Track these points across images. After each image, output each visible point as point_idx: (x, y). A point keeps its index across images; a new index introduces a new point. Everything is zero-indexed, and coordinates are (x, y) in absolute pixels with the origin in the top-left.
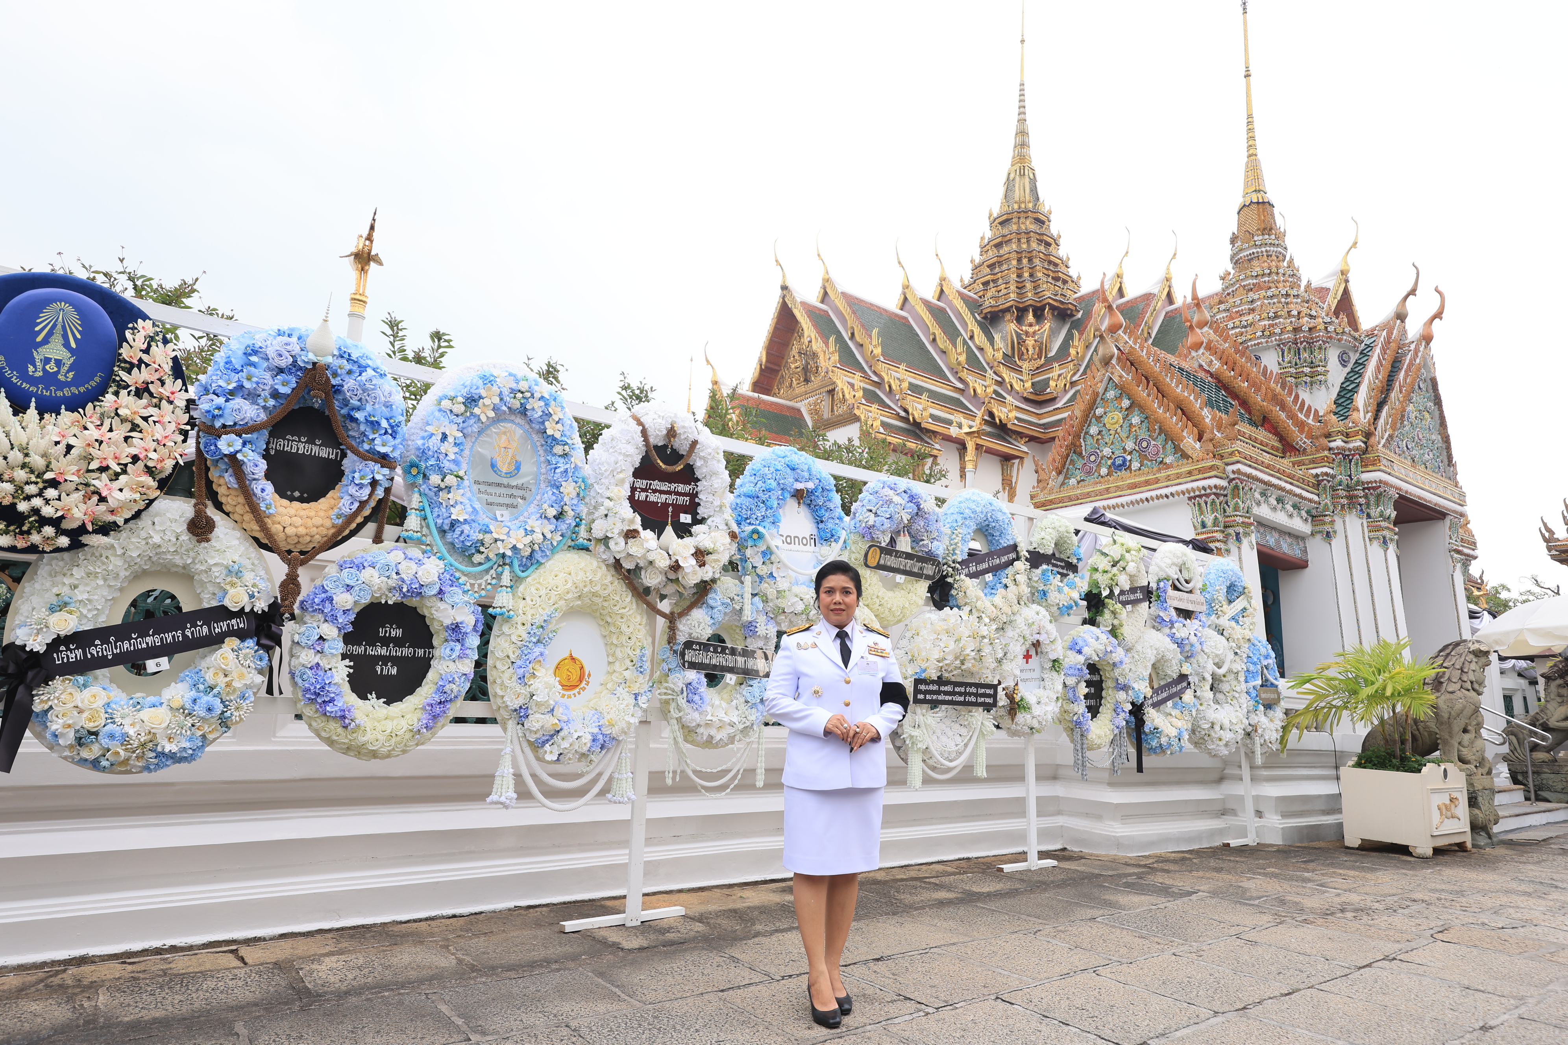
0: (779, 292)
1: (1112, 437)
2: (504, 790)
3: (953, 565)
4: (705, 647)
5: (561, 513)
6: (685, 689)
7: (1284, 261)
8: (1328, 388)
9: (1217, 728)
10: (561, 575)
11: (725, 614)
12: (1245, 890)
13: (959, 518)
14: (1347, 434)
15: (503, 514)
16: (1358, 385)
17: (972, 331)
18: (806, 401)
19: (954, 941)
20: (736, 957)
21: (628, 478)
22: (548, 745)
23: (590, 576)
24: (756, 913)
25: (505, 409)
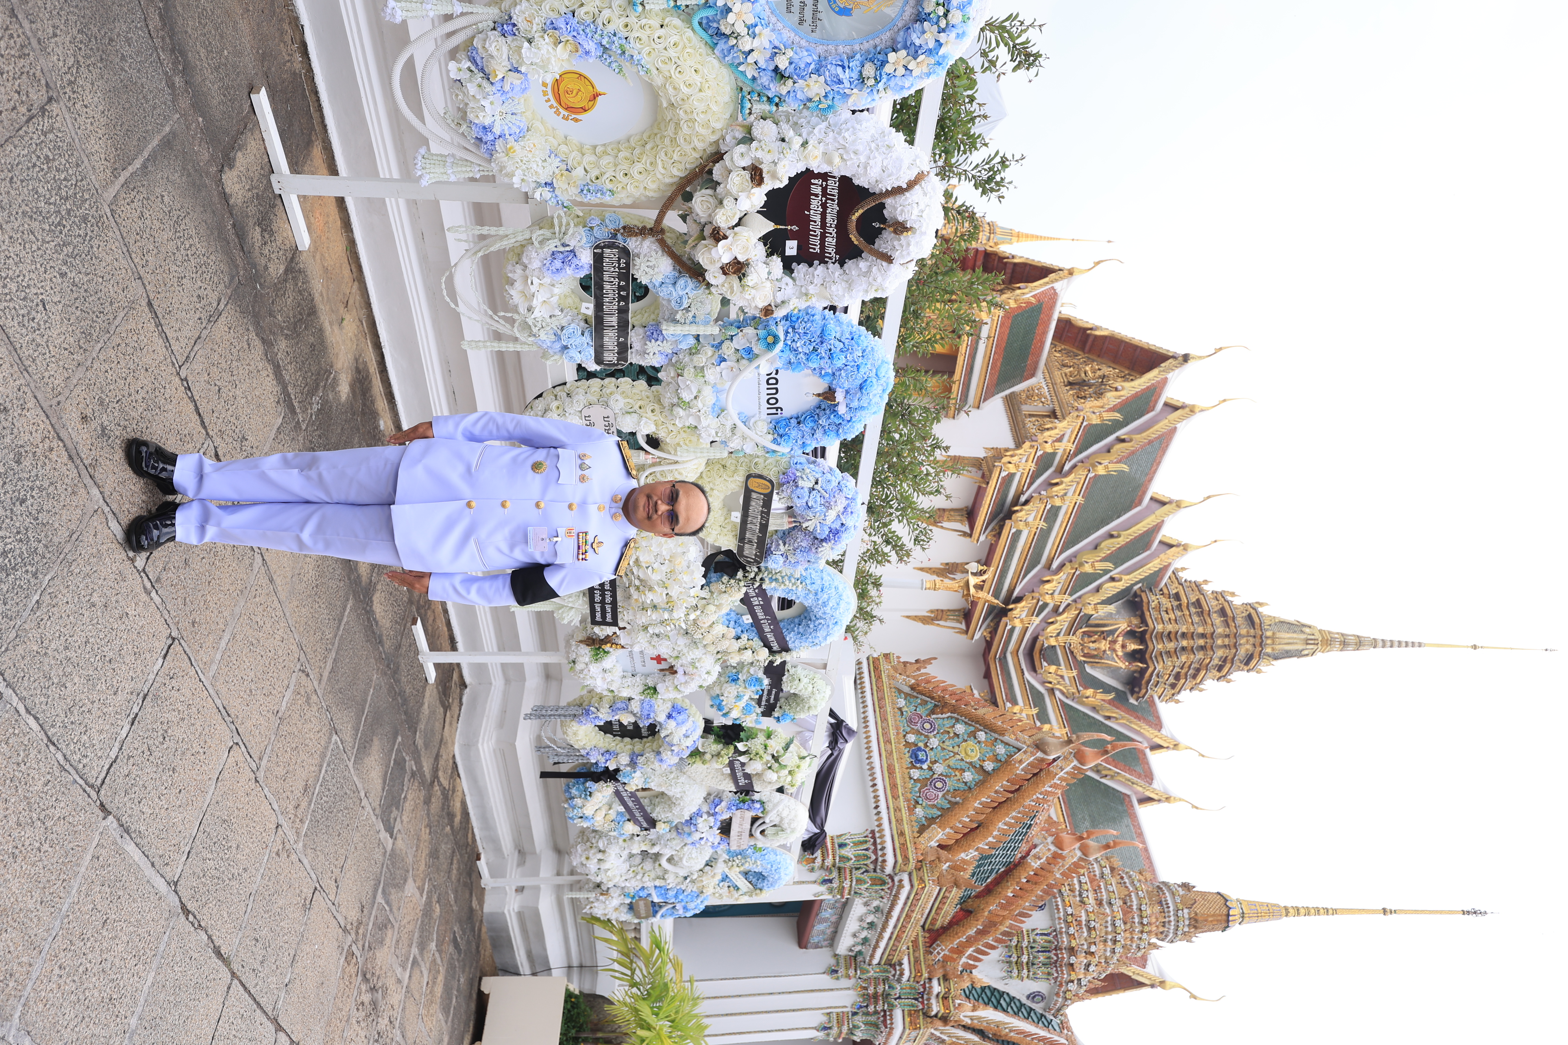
0: (1182, 352)
1: (951, 748)
3: (758, 579)
4: (625, 274)
5: (783, 76)
6: (568, 249)
7: (1158, 939)
8: (1003, 978)
9: (600, 856)
11: (669, 301)
12: (400, 886)
13: (817, 586)
14: (947, 998)
16: (1005, 1011)
17: (1120, 580)
18: (1044, 385)
19: (278, 580)
20: (222, 319)
21: (839, 169)
22: (469, 64)
23: (701, 118)
24: (312, 340)
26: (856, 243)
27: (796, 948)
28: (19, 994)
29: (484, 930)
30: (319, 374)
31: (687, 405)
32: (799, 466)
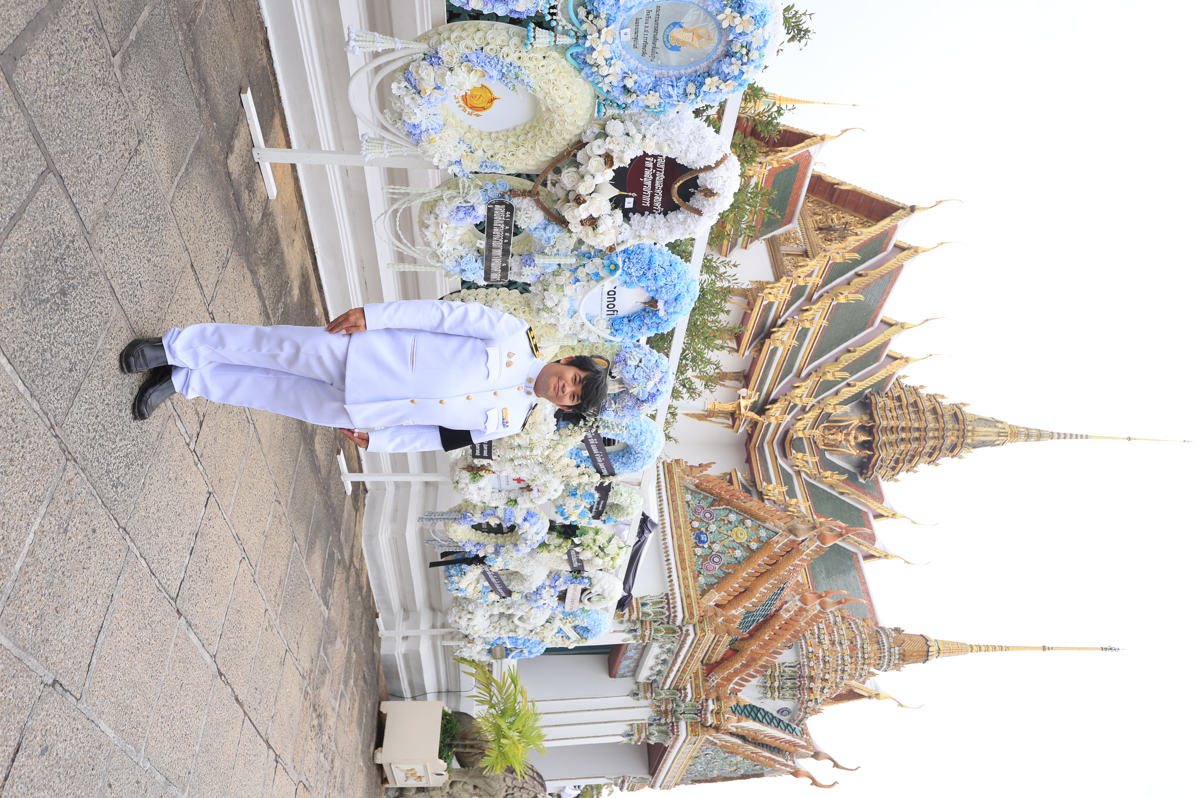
0: (909, 204)
1: (725, 532)
2: (360, 43)
3: (594, 426)
4: (509, 222)
5: (629, 91)
6: (469, 205)
7: (876, 669)
8: (760, 698)
9: (469, 616)
11: (540, 240)
12: (332, 643)
13: (637, 432)
14: (719, 713)
15: (628, 34)
16: (761, 722)
17: (854, 386)
18: (798, 229)
19: (263, 440)
20: (230, 263)
21: (667, 152)
22: (406, 84)
23: (569, 119)
24: (277, 262)
25: (731, 37)
26: (676, 201)
27: (608, 677)
29: (381, 667)
30: (282, 286)
31: (550, 310)
32: (628, 350)
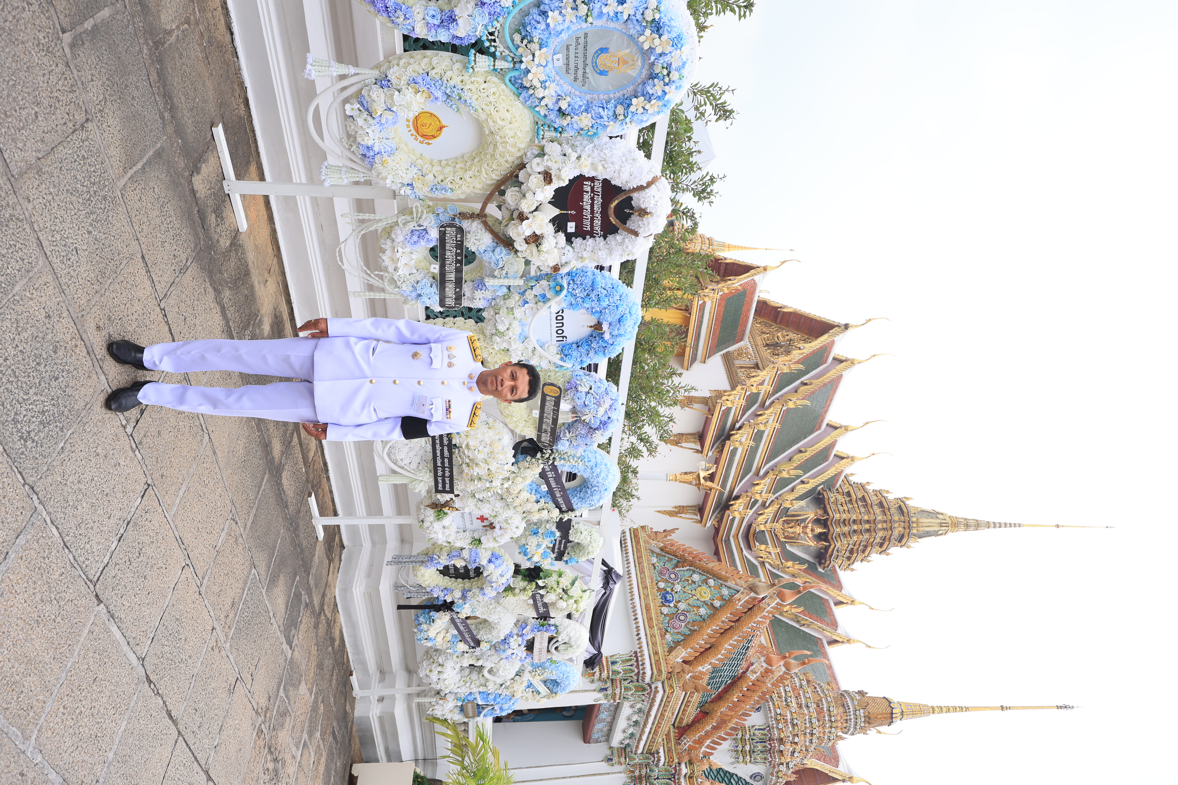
1: (690, 592)
2: (317, 68)
3: (551, 458)
4: (460, 245)
5: (564, 114)
6: (422, 228)
7: (843, 732)
8: (732, 763)
9: (440, 669)
10: (508, 116)
11: (490, 263)
12: (296, 686)
13: (592, 463)
14: (691, 778)
15: (559, 60)
17: (808, 483)
18: (749, 346)
19: (219, 454)
20: (189, 272)
21: (601, 175)
22: (359, 106)
23: (511, 141)
24: (246, 292)
25: (653, 58)
26: (614, 223)
27: (583, 743)
28: (36, 722)
29: (354, 729)
30: (250, 316)
31: (502, 334)
32: (578, 377)
